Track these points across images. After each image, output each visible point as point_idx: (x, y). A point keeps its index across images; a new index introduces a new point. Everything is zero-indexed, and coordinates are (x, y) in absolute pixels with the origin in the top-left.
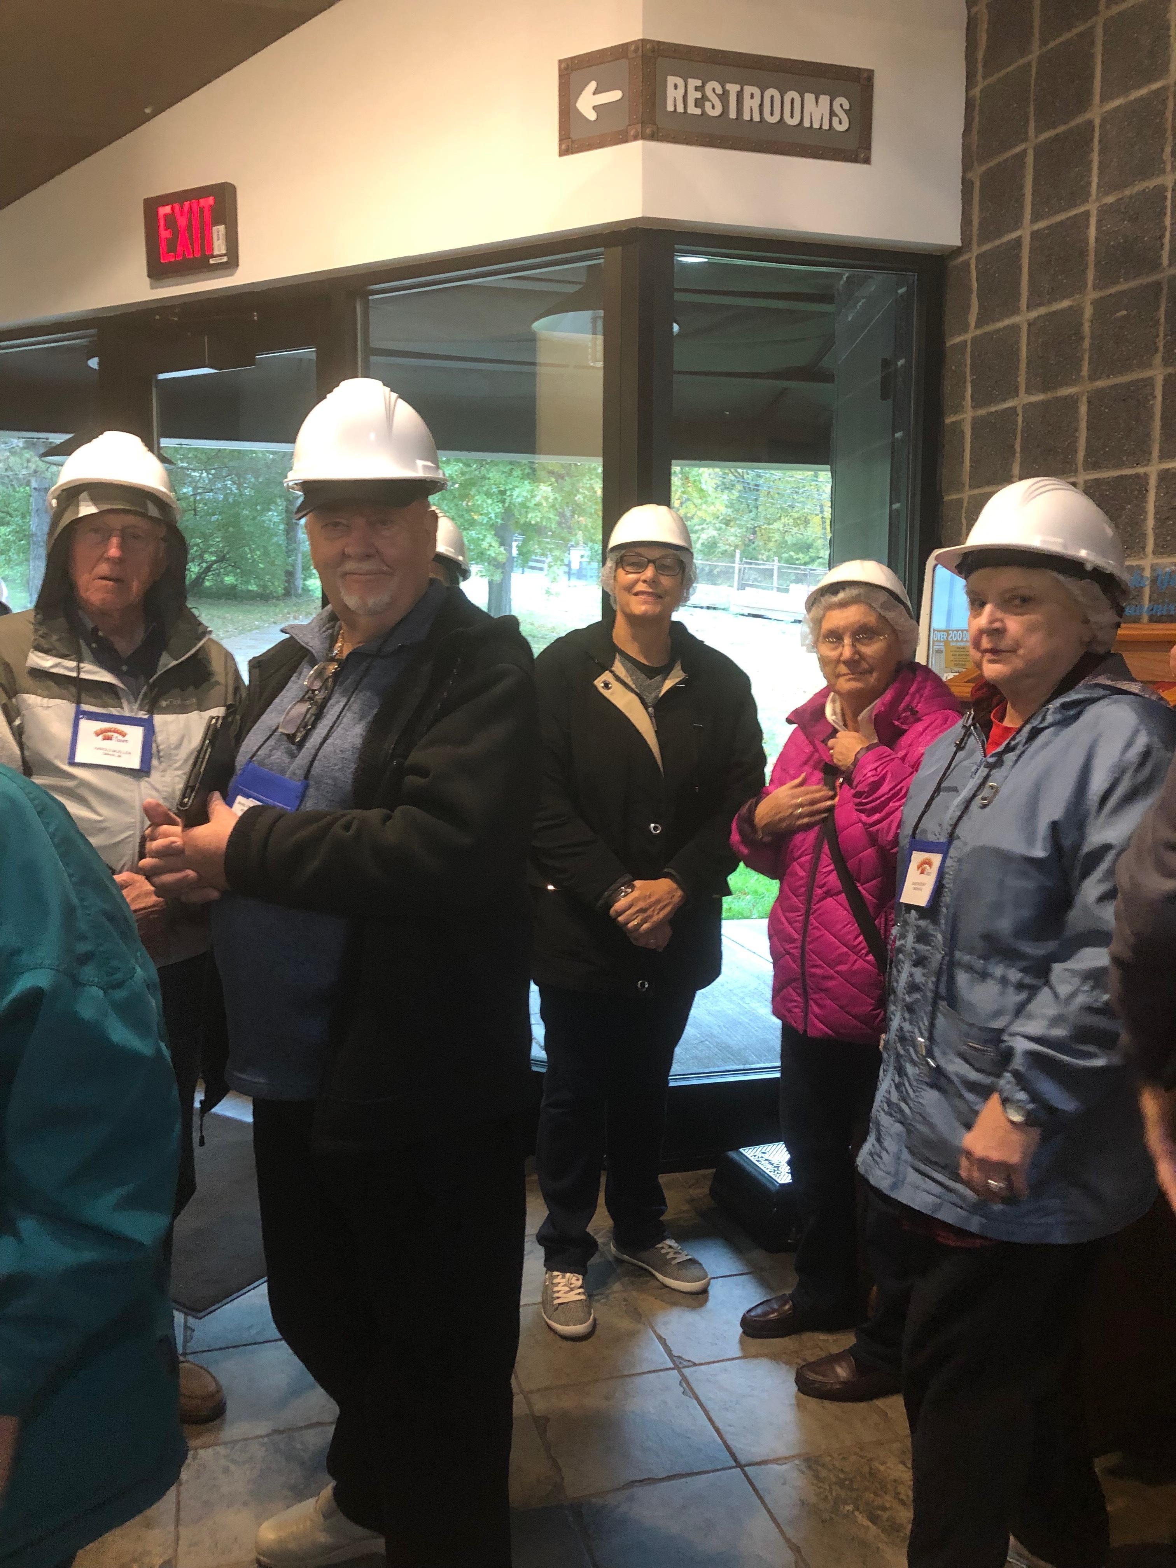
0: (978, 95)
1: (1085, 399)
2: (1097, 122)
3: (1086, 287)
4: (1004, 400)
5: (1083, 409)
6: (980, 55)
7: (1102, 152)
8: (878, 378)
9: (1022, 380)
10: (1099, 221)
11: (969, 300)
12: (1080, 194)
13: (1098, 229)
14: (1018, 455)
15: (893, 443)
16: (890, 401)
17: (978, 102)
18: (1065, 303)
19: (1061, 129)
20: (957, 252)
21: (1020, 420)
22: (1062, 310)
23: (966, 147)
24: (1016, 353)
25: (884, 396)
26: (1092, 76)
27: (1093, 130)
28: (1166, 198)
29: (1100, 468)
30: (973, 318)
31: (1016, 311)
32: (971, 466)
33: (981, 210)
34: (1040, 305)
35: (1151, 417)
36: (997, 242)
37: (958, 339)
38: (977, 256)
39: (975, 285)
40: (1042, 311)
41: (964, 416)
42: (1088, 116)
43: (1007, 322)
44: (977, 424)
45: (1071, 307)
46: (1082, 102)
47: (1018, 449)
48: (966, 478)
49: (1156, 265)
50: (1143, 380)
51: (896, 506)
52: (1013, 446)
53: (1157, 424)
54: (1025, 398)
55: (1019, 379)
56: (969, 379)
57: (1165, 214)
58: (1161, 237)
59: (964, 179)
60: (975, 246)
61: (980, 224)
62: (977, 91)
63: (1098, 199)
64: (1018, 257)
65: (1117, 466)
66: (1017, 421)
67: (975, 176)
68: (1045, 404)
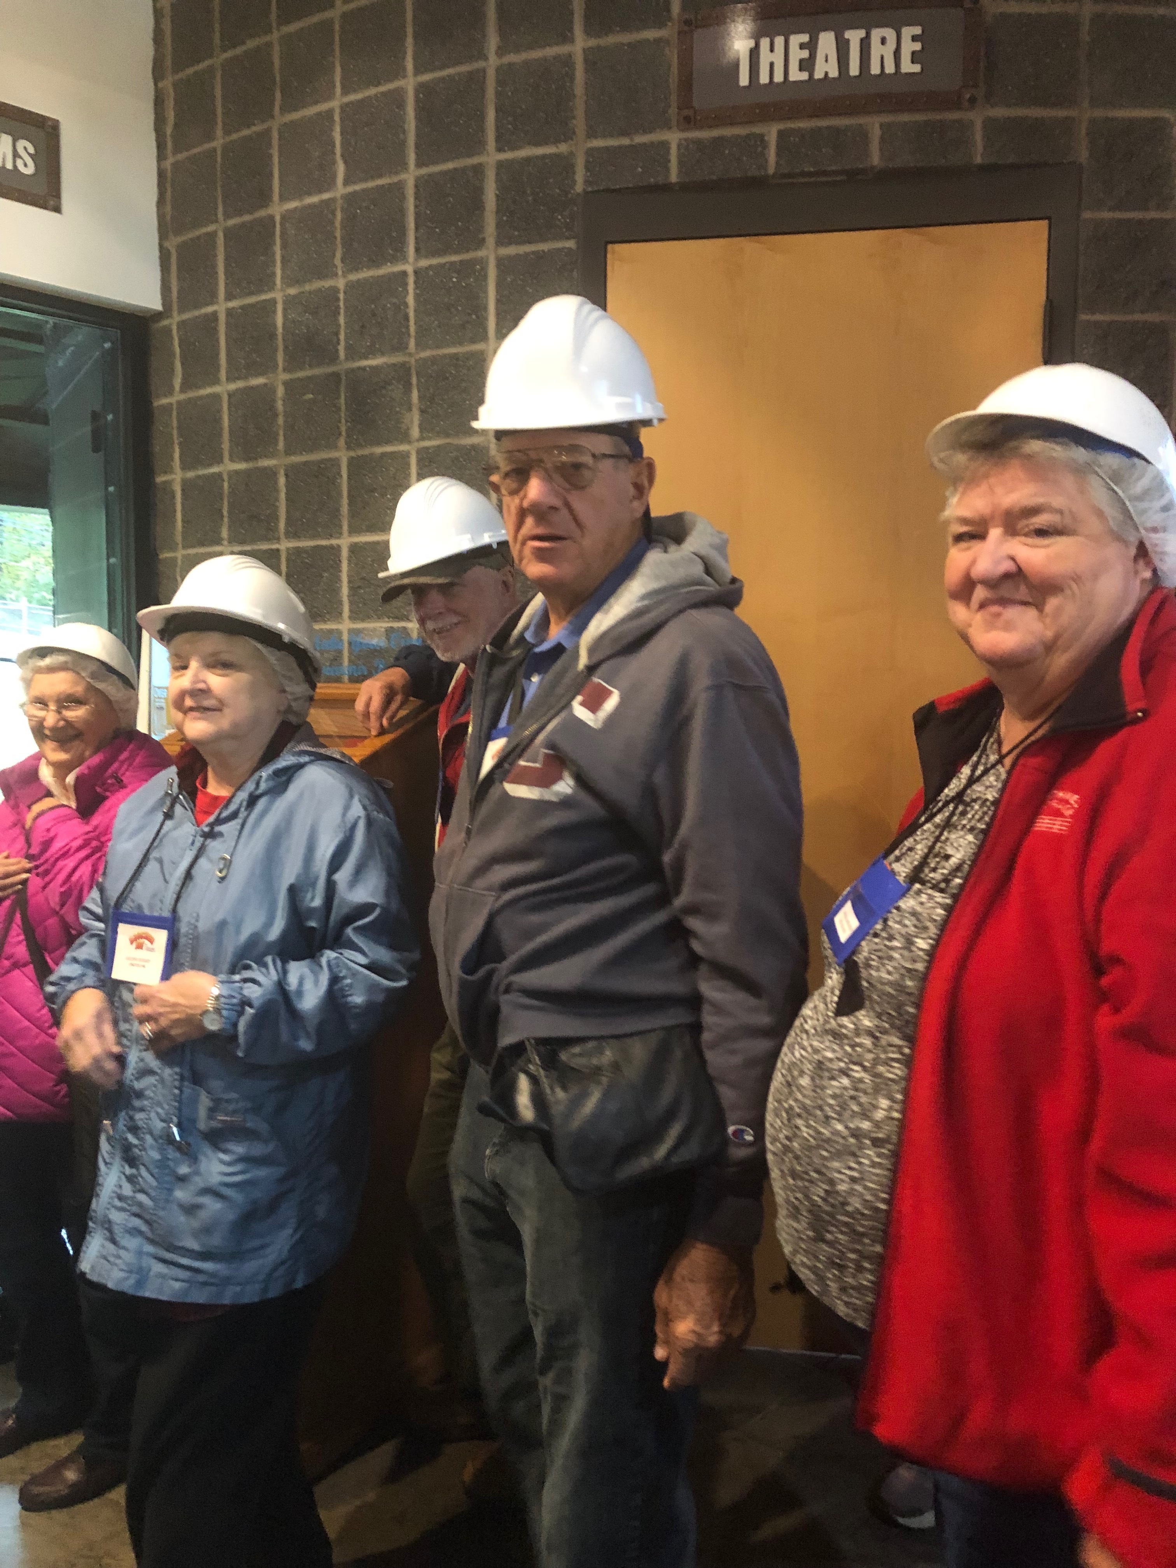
0: (169, 168)
1: (282, 472)
2: (278, 218)
3: (277, 368)
4: (210, 465)
5: (282, 481)
6: (169, 130)
7: (284, 246)
8: (88, 429)
9: (226, 446)
10: (285, 310)
11: (173, 363)
12: (265, 282)
13: (285, 316)
14: (226, 520)
15: (106, 496)
16: (101, 454)
17: (169, 174)
18: (260, 381)
19: (247, 218)
20: (157, 316)
21: (226, 485)
22: (258, 386)
23: (161, 217)
24: (218, 421)
25: (96, 449)
26: (271, 175)
27: (274, 226)
28: (338, 299)
29: (299, 537)
30: (177, 382)
31: (216, 381)
32: (183, 527)
33: (179, 278)
34: (238, 378)
35: (340, 494)
36: (196, 313)
37: (164, 401)
38: (178, 323)
39: (177, 350)
40: (240, 384)
41: (173, 476)
42: (270, 211)
43: (208, 390)
44: (187, 485)
45: (265, 385)
46: (263, 198)
47: (225, 513)
48: (179, 538)
49: (333, 358)
50: (330, 460)
51: (113, 560)
52: (220, 510)
53: (345, 501)
54: (230, 466)
55: (223, 446)
56: (176, 441)
57: (339, 313)
58: (337, 334)
59: (161, 246)
60: (175, 313)
61: (179, 292)
62: (168, 164)
63: (282, 290)
64: (215, 330)
65: (313, 537)
66: (223, 486)
67: (172, 244)
68: (248, 473)
